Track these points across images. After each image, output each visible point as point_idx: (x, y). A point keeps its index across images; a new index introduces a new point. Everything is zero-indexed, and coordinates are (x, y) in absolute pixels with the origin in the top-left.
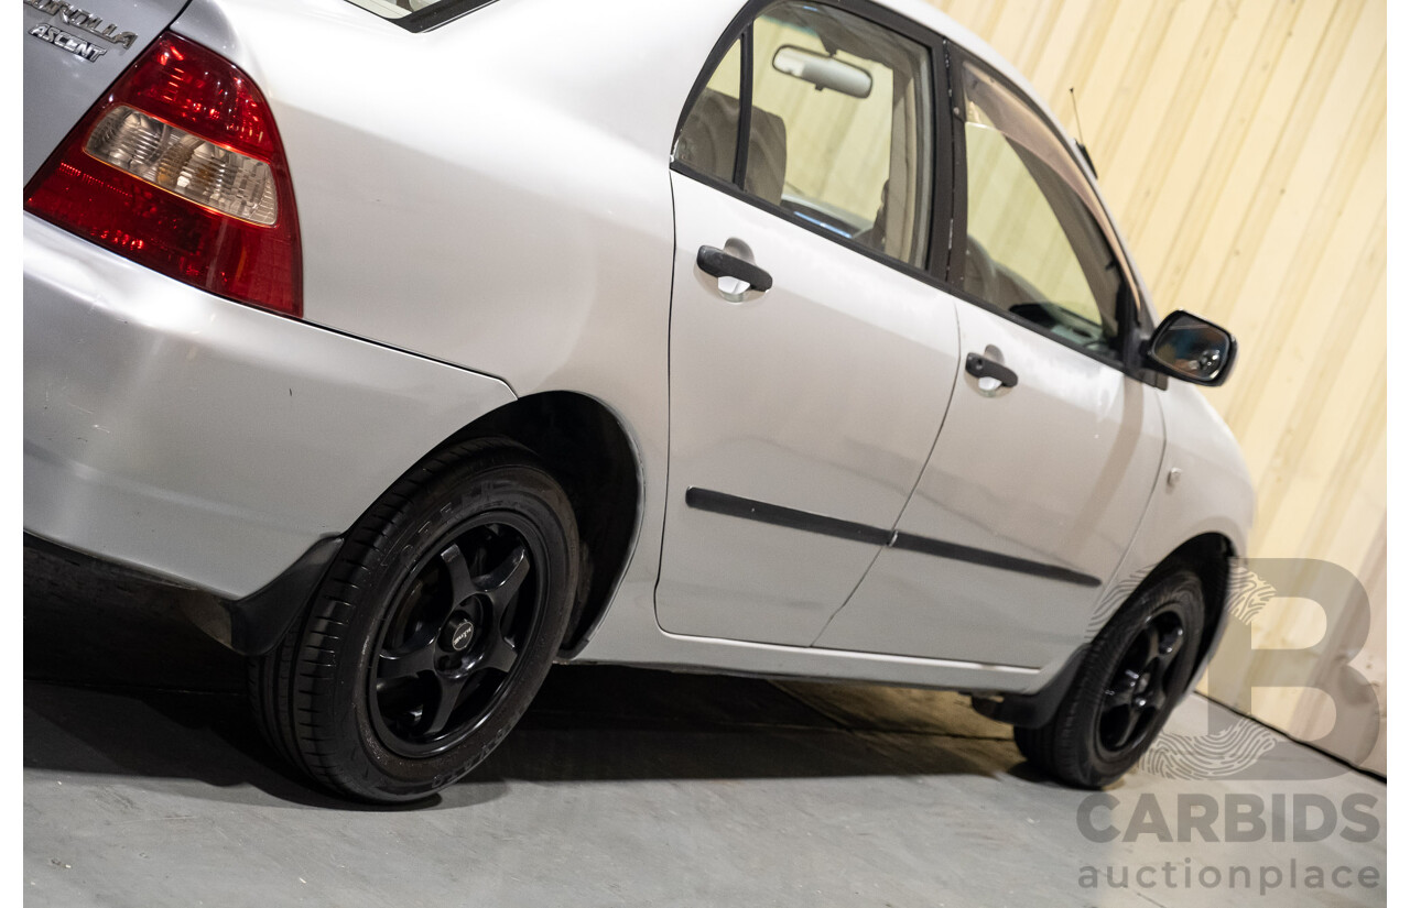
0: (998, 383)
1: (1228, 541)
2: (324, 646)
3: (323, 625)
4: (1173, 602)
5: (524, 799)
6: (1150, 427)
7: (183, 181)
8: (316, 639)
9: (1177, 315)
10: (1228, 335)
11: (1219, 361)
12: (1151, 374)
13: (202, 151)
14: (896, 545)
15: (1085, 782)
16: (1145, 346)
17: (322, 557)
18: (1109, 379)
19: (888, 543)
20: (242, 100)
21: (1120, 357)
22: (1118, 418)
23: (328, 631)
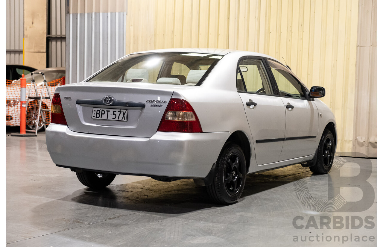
0: (291, 108)
1: (333, 123)
2: (218, 180)
3: (217, 178)
4: (328, 136)
5: (248, 199)
6: (315, 108)
7: (180, 119)
8: (216, 180)
9: (312, 88)
10: (322, 87)
11: (323, 92)
12: (311, 99)
13: (181, 113)
14: (286, 140)
15: (325, 172)
16: (309, 95)
17: (214, 167)
18: (306, 102)
19: (284, 140)
20: (185, 103)
21: (305, 98)
22: (310, 108)
23: (218, 178)
